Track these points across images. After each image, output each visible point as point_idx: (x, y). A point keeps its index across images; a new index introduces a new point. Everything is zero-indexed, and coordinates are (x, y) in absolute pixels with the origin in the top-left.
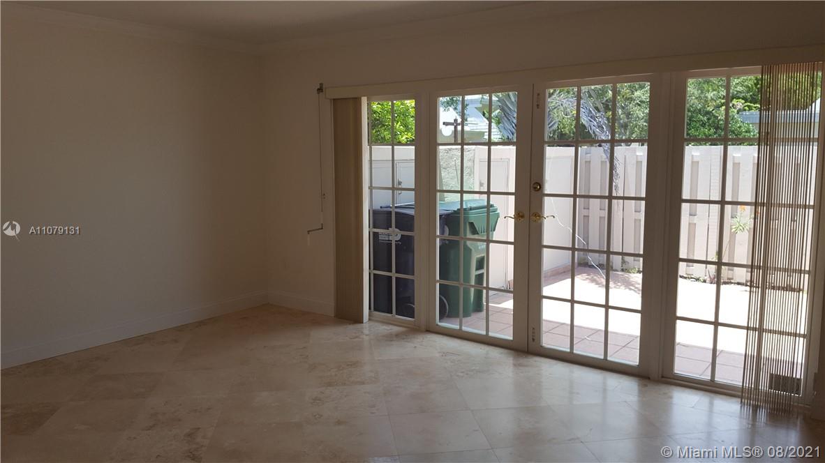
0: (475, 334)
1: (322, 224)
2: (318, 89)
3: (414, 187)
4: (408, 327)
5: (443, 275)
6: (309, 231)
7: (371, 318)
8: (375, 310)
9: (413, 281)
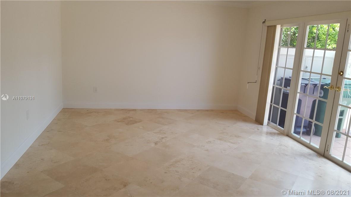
0: (305, 142)
1: (256, 81)
2: (263, 22)
3: (292, 68)
4: (280, 132)
5: (298, 111)
6: (248, 83)
7: (269, 124)
8: (272, 121)
9: (285, 112)
